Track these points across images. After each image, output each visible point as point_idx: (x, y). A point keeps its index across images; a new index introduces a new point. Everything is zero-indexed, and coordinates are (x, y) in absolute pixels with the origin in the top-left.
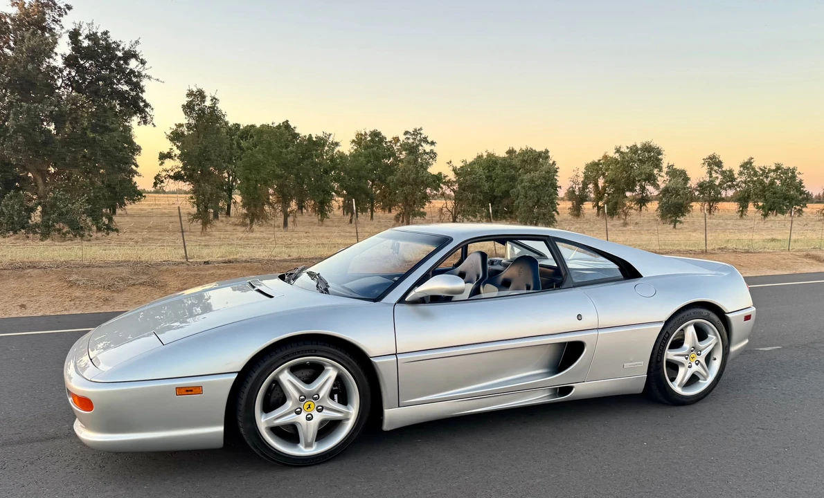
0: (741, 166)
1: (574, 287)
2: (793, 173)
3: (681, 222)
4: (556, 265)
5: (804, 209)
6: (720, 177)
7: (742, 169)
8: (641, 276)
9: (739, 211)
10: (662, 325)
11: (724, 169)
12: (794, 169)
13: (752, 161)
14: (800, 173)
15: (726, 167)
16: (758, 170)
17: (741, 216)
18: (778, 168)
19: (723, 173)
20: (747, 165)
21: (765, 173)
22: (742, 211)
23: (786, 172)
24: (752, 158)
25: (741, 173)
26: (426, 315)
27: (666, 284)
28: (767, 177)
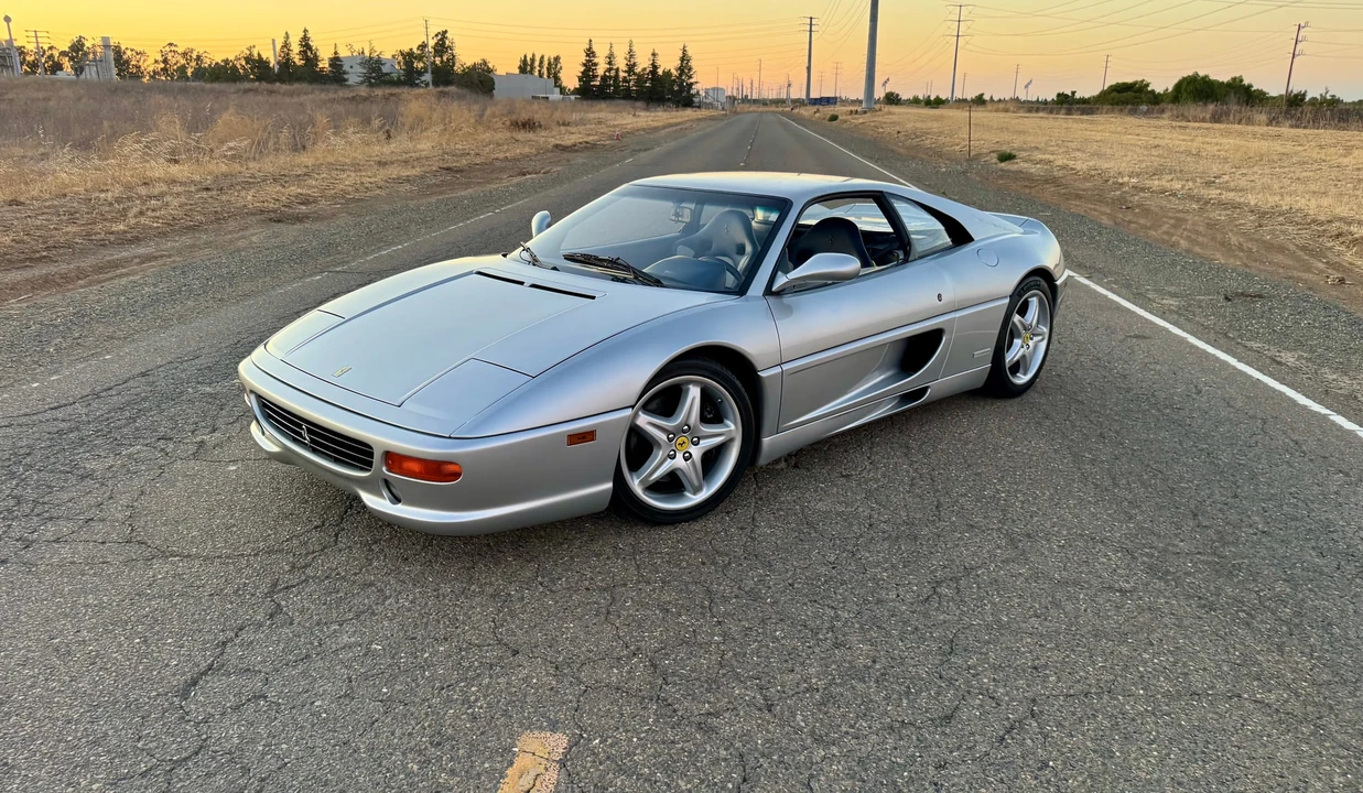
1: (921, 258)
4: (891, 230)
8: (973, 240)
10: (1007, 300)
26: (789, 310)
27: (1006, 252)
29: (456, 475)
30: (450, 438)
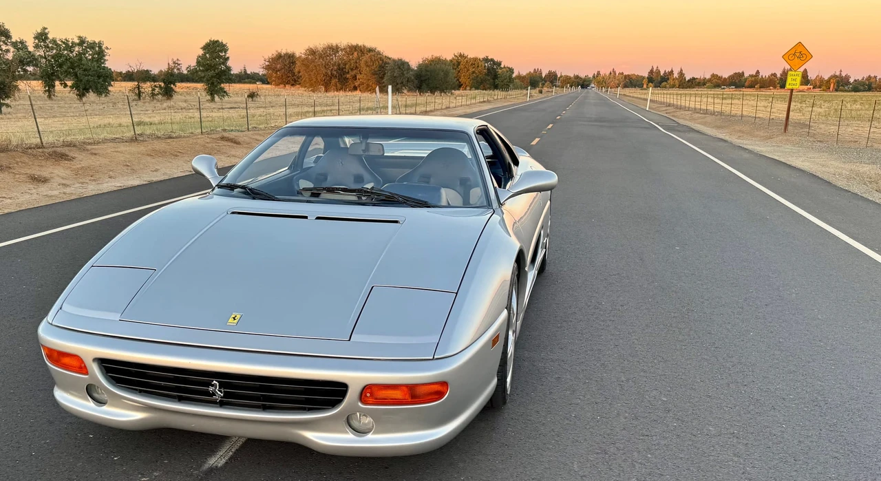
0: (36, 38)
2: (100, 47)
3: (8, 106)
5: (110, 88)
6: (12, 49)
7: (37, 41)
9: (45, 91)
11: (14, 40)
12: (100, 43)
13: (46, 31)
14: (107, 48)
15: (15, 37)
16: (61, 43)
17: (49, 97)
18: (82, 42)
19: (15, 44)
20: (42, 36)
21: (69, 47)
22: (49, 91)
23: (92, 46)
24: (45, 29)
25: (37, 47)
28: (72, 52)
29: (440, 395)
30: (433, 359)
